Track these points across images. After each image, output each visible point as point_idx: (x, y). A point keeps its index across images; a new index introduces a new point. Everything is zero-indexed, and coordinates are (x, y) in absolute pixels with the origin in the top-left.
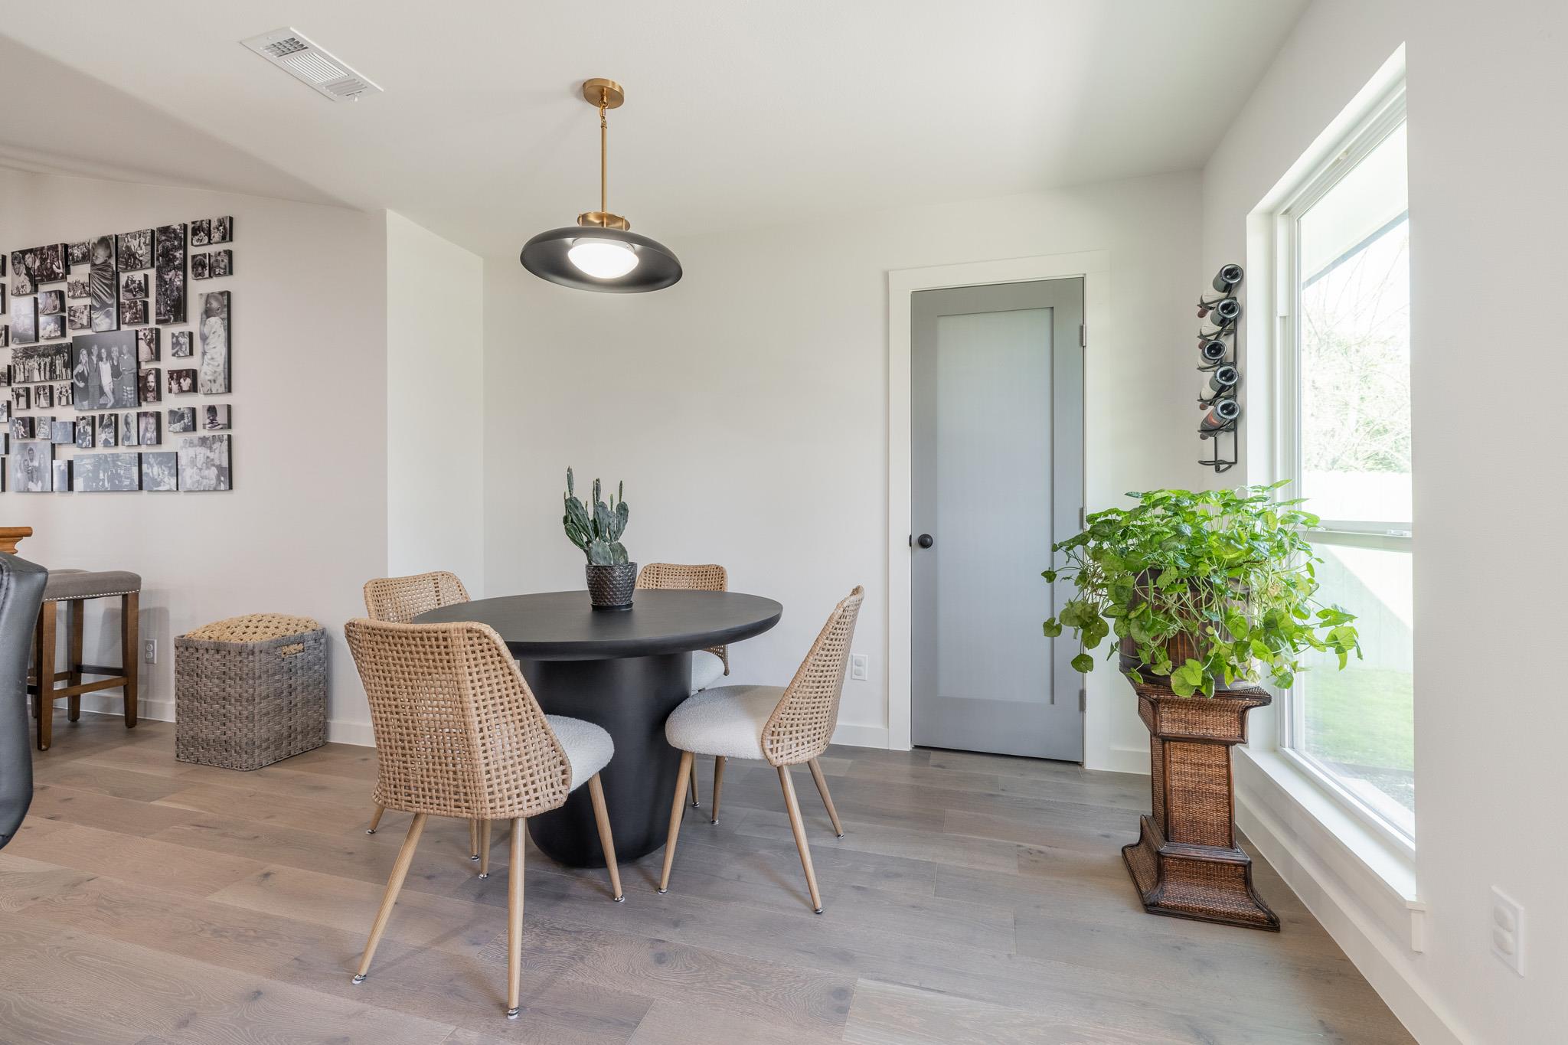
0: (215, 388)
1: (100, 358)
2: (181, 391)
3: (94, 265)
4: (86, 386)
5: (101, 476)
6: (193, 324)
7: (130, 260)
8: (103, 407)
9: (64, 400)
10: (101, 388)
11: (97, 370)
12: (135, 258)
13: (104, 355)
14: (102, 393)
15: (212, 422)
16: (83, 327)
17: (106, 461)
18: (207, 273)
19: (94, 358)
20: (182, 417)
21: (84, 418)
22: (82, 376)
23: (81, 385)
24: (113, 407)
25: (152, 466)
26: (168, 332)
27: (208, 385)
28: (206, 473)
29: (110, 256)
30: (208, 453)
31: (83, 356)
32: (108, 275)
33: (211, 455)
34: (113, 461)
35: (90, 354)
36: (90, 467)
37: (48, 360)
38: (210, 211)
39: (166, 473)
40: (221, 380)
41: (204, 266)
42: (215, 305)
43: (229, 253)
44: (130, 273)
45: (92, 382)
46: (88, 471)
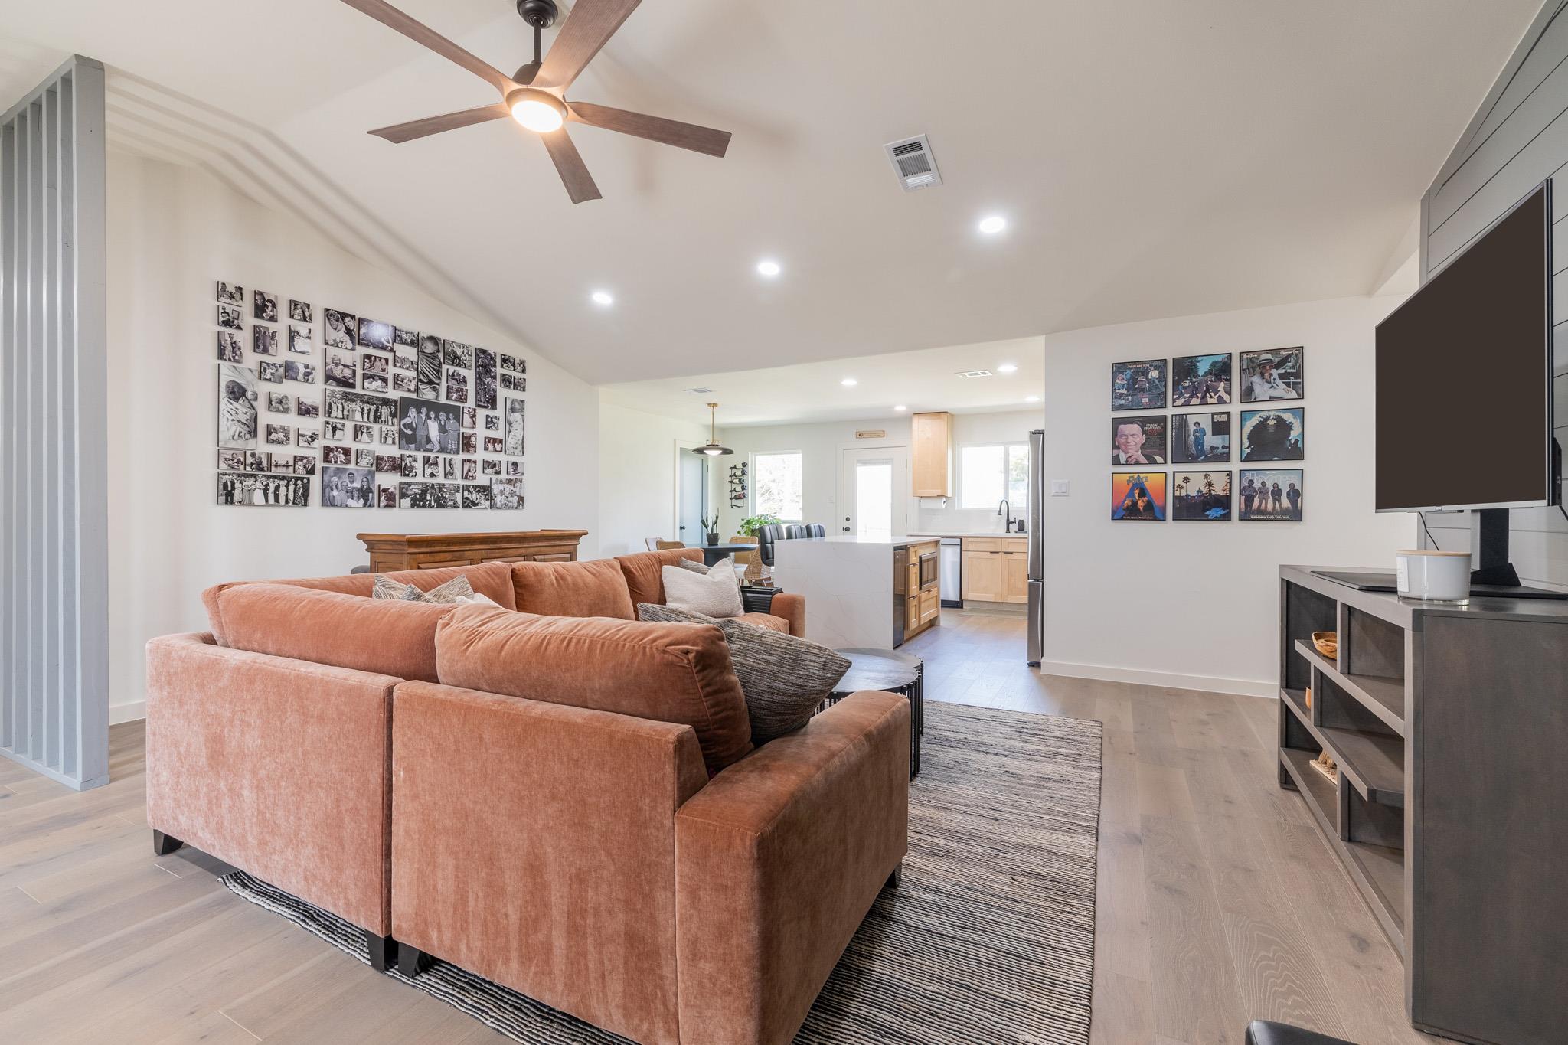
0: (516, 452)
1: (428, 417)
2: (493, 450)
3: (422, 351)
4: (416, 433)
5: (428, 498)
6: (499, 412)
7: (455, 360)
8: (431, 450)
9: (391, 441)
10: (428, 437)
11: (425, 425)
12: (460, 360)
13: (431, 418)
14: (429, 440)
15: (514, 471)
16: (412, 392)
18: (512, 386)
19: (423, 417)
20: (494, 466)
21: (410, 456)
22: (409, 426)
23: (409, 432)
24: (438, 452)
25: (471, 493)
26: (482, 414)
27: (512, 450)
28: (510, 499)
29: (438, 351)
30: (512, 488)
31: (413, 412)
32: (436, 363)
33: (514, 490)
35: (418, 412)
36: (417, 491)
38: (513, 352)
39: (483, 497)
40: (519, 447)
41: (510, 383)
42: (517, 406)
43: (523, 379)
44: (457, 369)
45: (420, 433)
46: (416, 494)
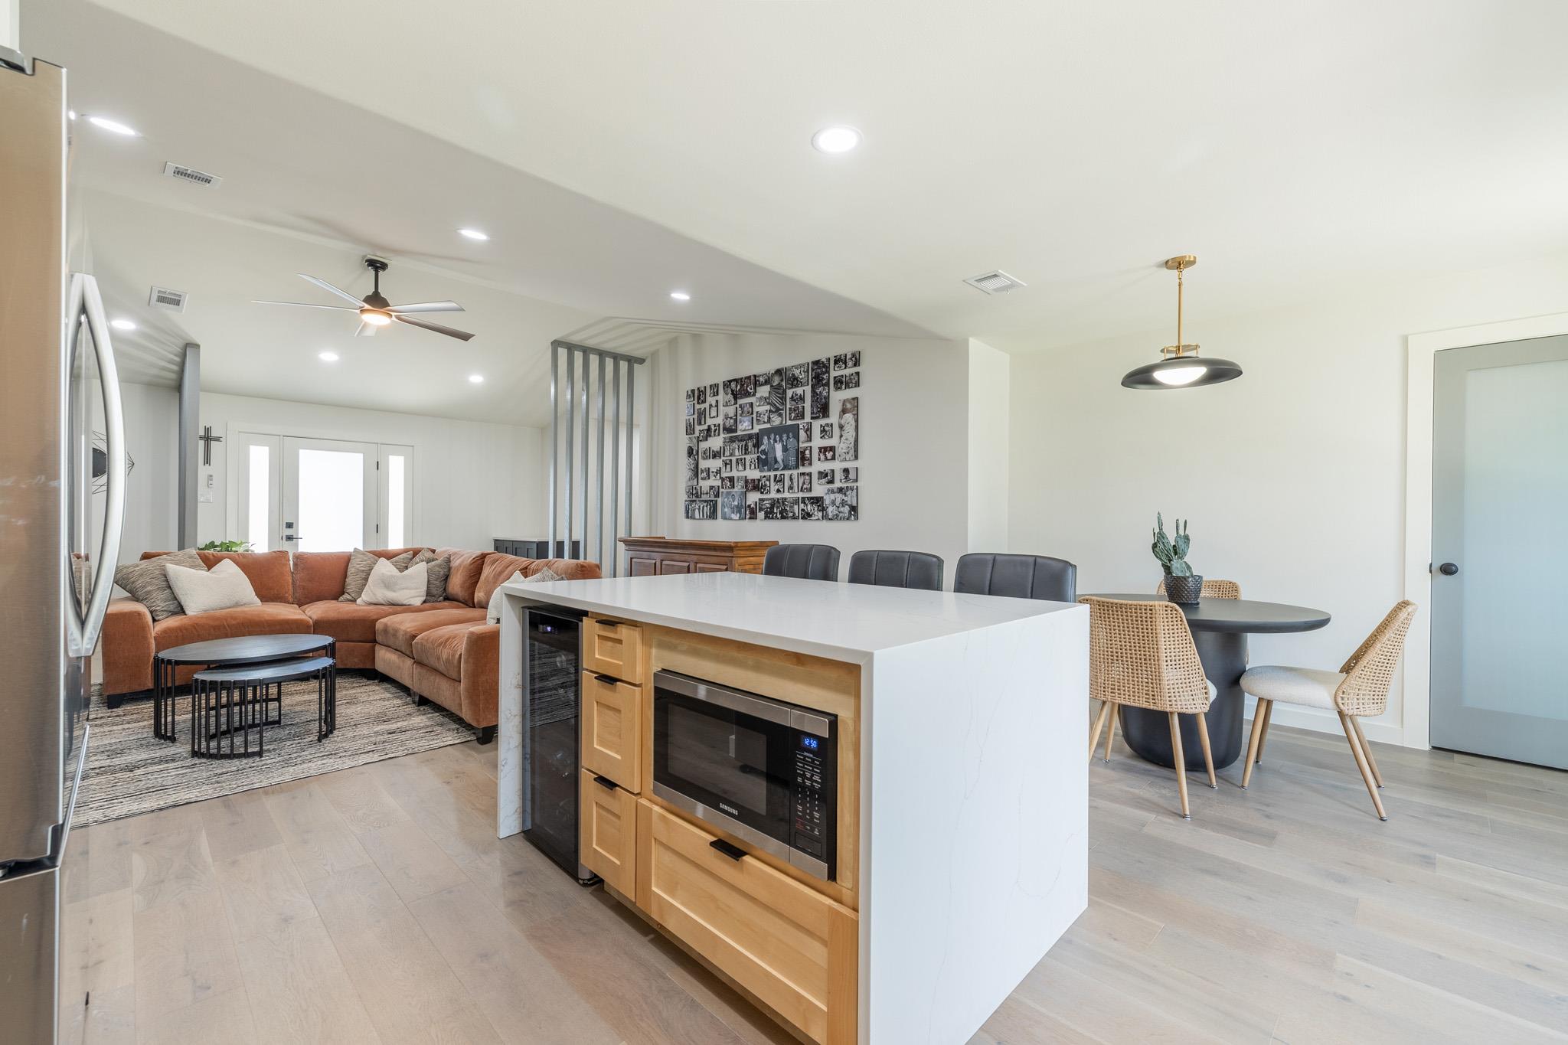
0: (848, 457)
1: (775, 441)
2: (826, 459)
3: (772, 386)
4: (766, 458)
5: (775, 511)
6: (834, 418)
7: (794, 382)
8: (777, 469)
9: (753, 466)
10: (775, 459)
11: (774, 449)
12: (798, 381)
13: (778, 439)
14: (776, 461)
15: (846, 478)
16: (764, 422)
17: (778, 502)
18: (844, 387)
19: (772, 441)
20: (826, 475)
21: (764, 477)
22: (764, 452)
23: (764, 457)
24: (783, 469)
25: (807, 505)
26: (817, 425)
27: (844, 456)
28: (842, 509)
29: (782, 380)
30: (844, 497)
31: (765, 440)
32: (781, 391)
33: (845, 499)
34: (783, 502)
35: (769, 438)
36: (768, 505)
37: (744, 443)
38: (845, 349)
39: (816, 509)
40: (852, 452)
41: (842, 383)
42: (849, 406)
43: (858, 374)
44: (794, 390)
45: (770, 456)
46: (767, 508)
